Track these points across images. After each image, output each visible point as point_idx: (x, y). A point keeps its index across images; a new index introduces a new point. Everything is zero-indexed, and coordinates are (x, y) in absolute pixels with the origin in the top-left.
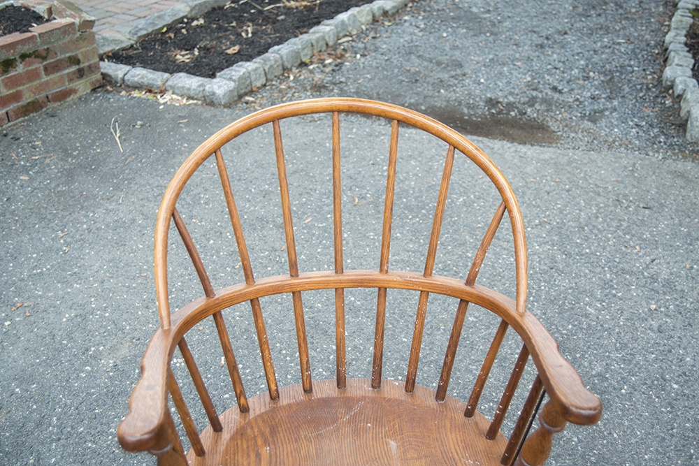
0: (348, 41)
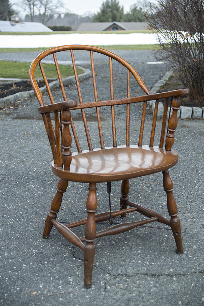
0: (20, 102)
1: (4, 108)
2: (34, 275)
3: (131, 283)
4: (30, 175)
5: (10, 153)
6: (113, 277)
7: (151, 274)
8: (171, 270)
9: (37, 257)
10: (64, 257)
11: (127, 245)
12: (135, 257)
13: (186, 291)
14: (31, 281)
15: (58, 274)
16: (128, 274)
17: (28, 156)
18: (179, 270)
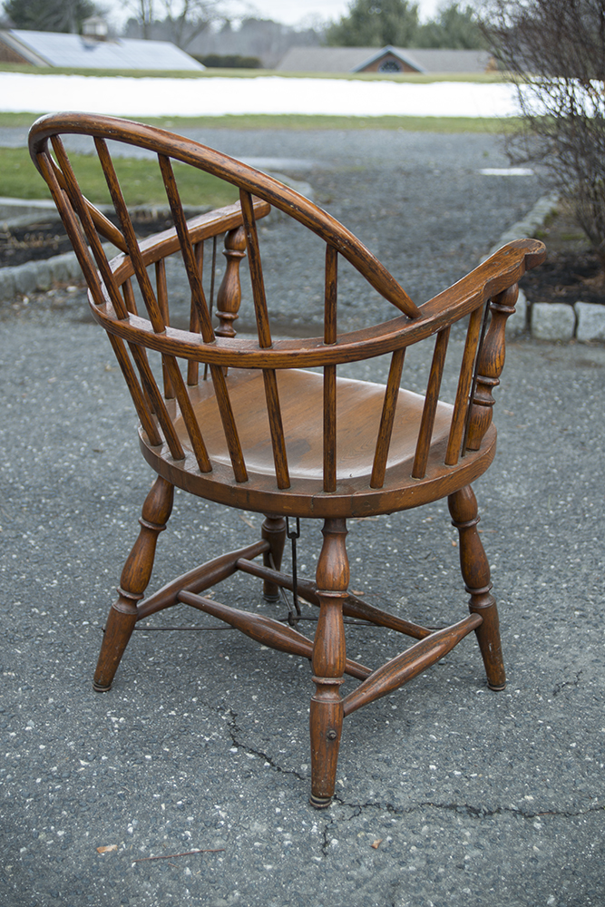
1: (50, 289)
2: (110, 794)
3: (403, 833)
4: (116, 490)
5: (59, 422)
6: (349, 812)
7: (466, 806)
8: (529, 798)
9: (123, 740)
10: (203, 744)
11: (398, 715)
12: (420, 752)
13: (573, 865)
14: (102, 810)
15: (182, 793)
16: (397, 804)
17: (113, 435)
18: (553, 799)
